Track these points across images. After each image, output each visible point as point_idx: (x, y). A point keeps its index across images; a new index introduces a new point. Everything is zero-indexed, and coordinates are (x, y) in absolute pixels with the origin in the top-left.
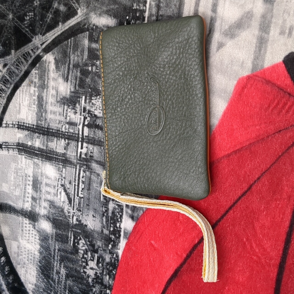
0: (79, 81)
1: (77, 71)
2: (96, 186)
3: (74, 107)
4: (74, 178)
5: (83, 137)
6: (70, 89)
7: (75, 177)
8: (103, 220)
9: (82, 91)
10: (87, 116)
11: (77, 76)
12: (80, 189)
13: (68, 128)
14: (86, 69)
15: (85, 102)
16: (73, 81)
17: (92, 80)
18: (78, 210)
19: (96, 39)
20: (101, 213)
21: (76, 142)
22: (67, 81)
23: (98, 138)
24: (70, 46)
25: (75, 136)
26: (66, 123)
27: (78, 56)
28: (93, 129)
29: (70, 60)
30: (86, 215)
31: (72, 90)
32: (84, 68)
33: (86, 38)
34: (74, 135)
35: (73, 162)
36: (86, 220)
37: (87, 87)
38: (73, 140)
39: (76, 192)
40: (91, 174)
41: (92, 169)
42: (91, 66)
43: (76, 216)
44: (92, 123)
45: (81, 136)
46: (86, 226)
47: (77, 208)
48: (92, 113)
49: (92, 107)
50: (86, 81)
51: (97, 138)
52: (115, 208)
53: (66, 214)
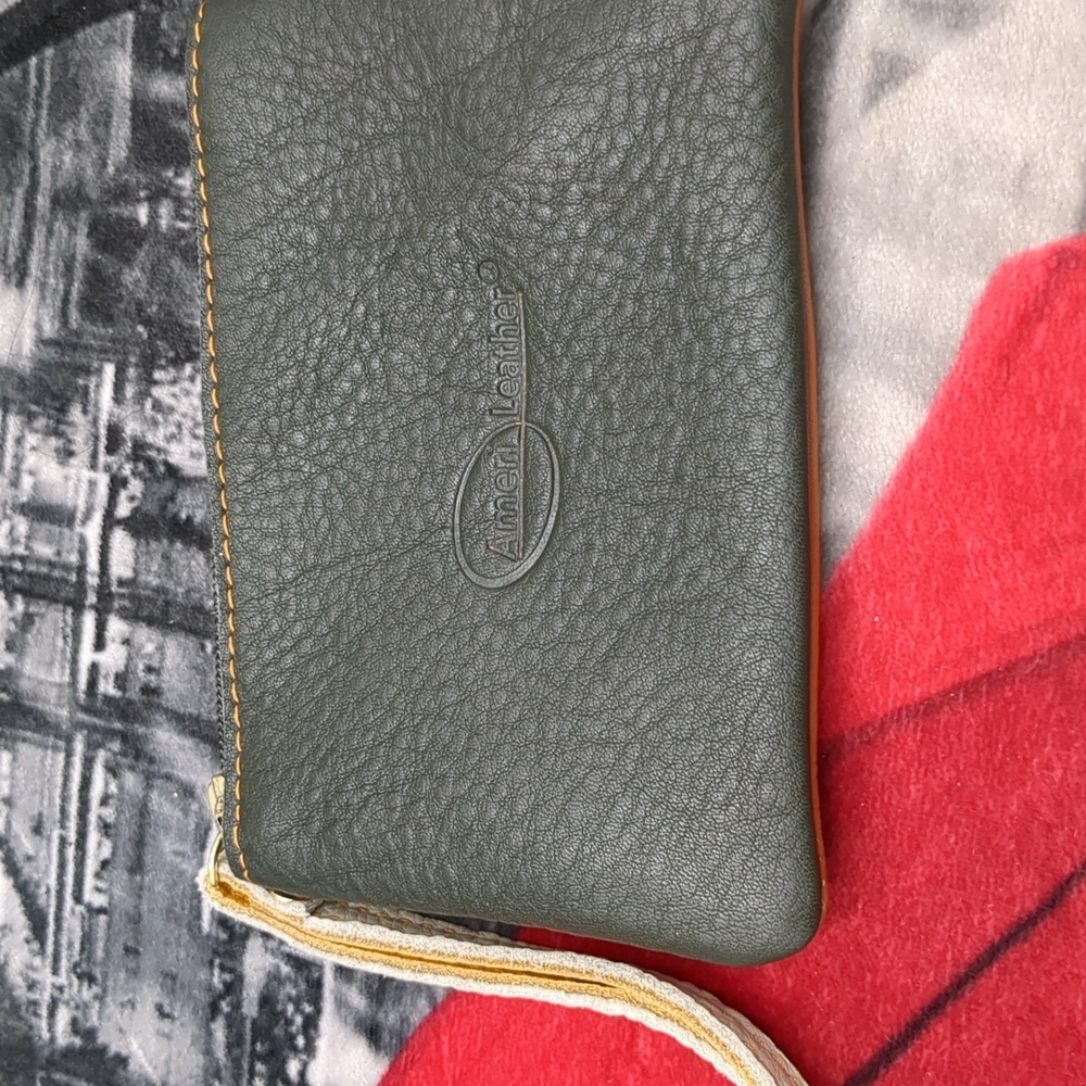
0: (86, 281)
1: (73, 230)
2: (177, 853)
3: (58, 422)
4: (58, 801)
5: (108, 585)
6: (38, 326)
7: (65, 799)
8: (210, 1034)
9: (102, 338)
10: (127, 470)
11: (73, 257)
12: (91, 866)
13: (29, 537)
14: (120, 219)
15: (118, 398)
16: (52, 281)
17: (155, 272)
18: (79, 977)
19: (175, 52)
20: (204, 998)
21: (70, 611)
22: (21, 284)
23: (188, 592)
24: (39, 93)
25: (66, 581)
26: (14, 509)
27: (78, 145)
28: (158, 540)
29: (35, 169)
30: (123, 1005)
31: (49, 329)
32: (113, 210)
33: (123, 46)
34: (56, 573)
35: (52, 719)
36: (121, 1030)
37: (126, 313)
38: (53, 600)
39: (69, 880)
40: (149, 787)
41: (152, 761)
42: (149, 199)
43: (67, 1003)
44: (152, 508)
45: (93, 580)
46: (122, 1061)
47: (76, 965)
48: (152, 454)
49: (155, 423)
50: (119, 284)
51: (180, 590)
52: (274, 978)
53: (17, 993)
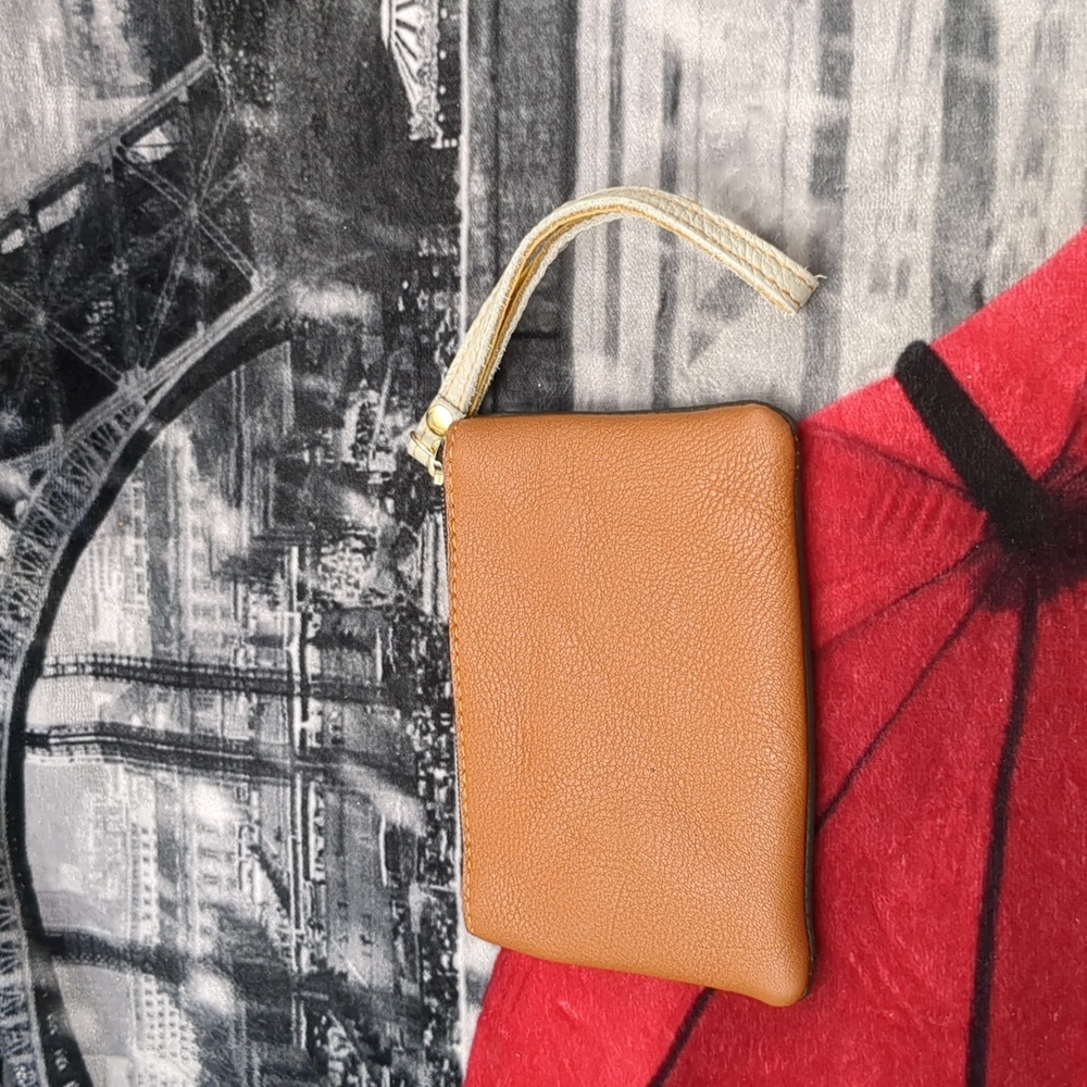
0: (276, 500)
1: (266, 470)
2: (363, 839)
3: (268, 585)
4: (289, 818)
5: (306, 680)
6: (251, 530)
7: (293, 815)
8: (394, 948)
9: (289, 532)
10: (311, 609)
11: (268, 486)
12: (313, 855)
13: (256, 657)
14: (293, 461)
15: (302, 567)
16: (256, 501)
17: (315, 490)
18: (312, 927)
19: (316, 362)
20: (388, 926)
21: (285, 699)
22: (238, 505)
23: (353, 678)
24: (238, 391)
25: (281, 681)
26: (246, 641)
27: (265, 420)
28: (333, 649)
29: (240, 437)
30: (340, 940)
31: (257, 531)
32: (289, 456)
33: (285, 361)
34: (275, 677)
35: (280, 767)
36: (341, 957)
37: (302, 515)
38: (274, 693)
39: (301, 866)
40: (343, 801)
41: (342, 784)
42: (308, 447)
43: (306, 945)
44: (328, 630)
45: (297, 678)
46: (343, 976)
47: (310, 920)
48: (325, 597)
49: (325, 579)
50: (296, 499)
51: (349, 677)
52: (427, 906)
53: (275, 944)
